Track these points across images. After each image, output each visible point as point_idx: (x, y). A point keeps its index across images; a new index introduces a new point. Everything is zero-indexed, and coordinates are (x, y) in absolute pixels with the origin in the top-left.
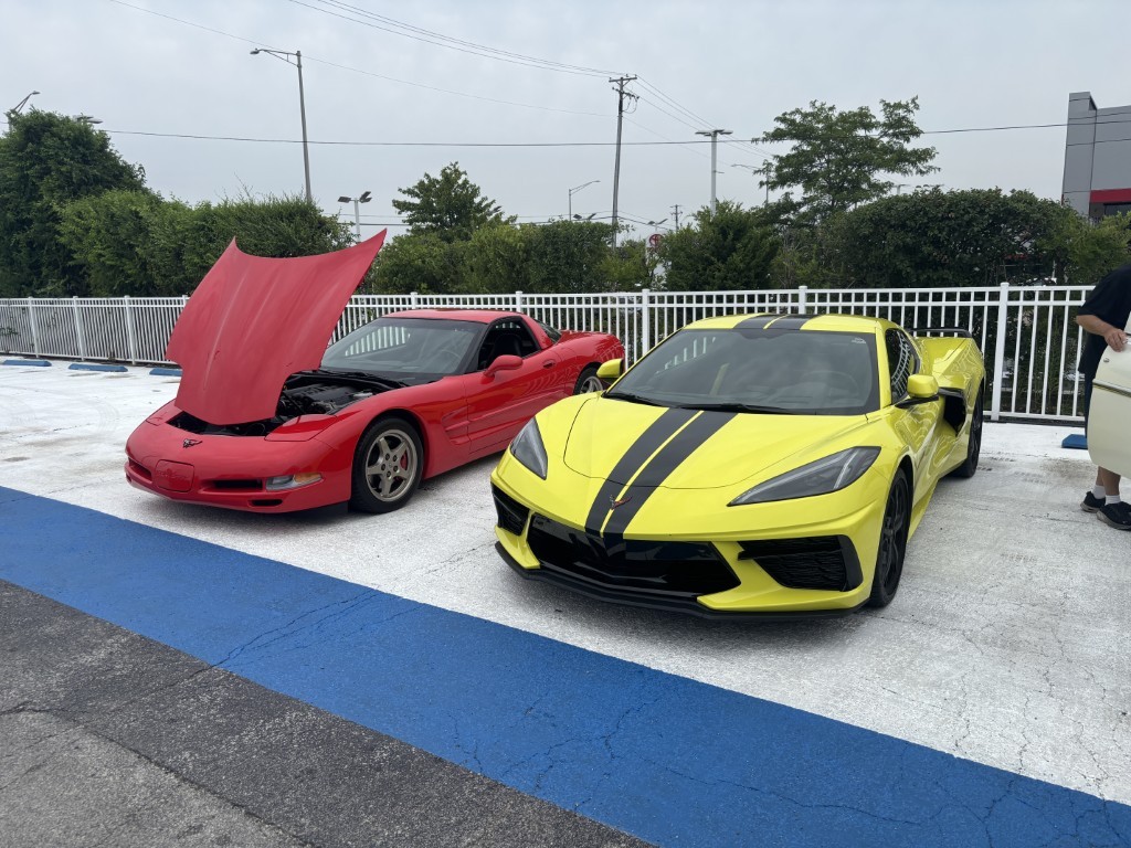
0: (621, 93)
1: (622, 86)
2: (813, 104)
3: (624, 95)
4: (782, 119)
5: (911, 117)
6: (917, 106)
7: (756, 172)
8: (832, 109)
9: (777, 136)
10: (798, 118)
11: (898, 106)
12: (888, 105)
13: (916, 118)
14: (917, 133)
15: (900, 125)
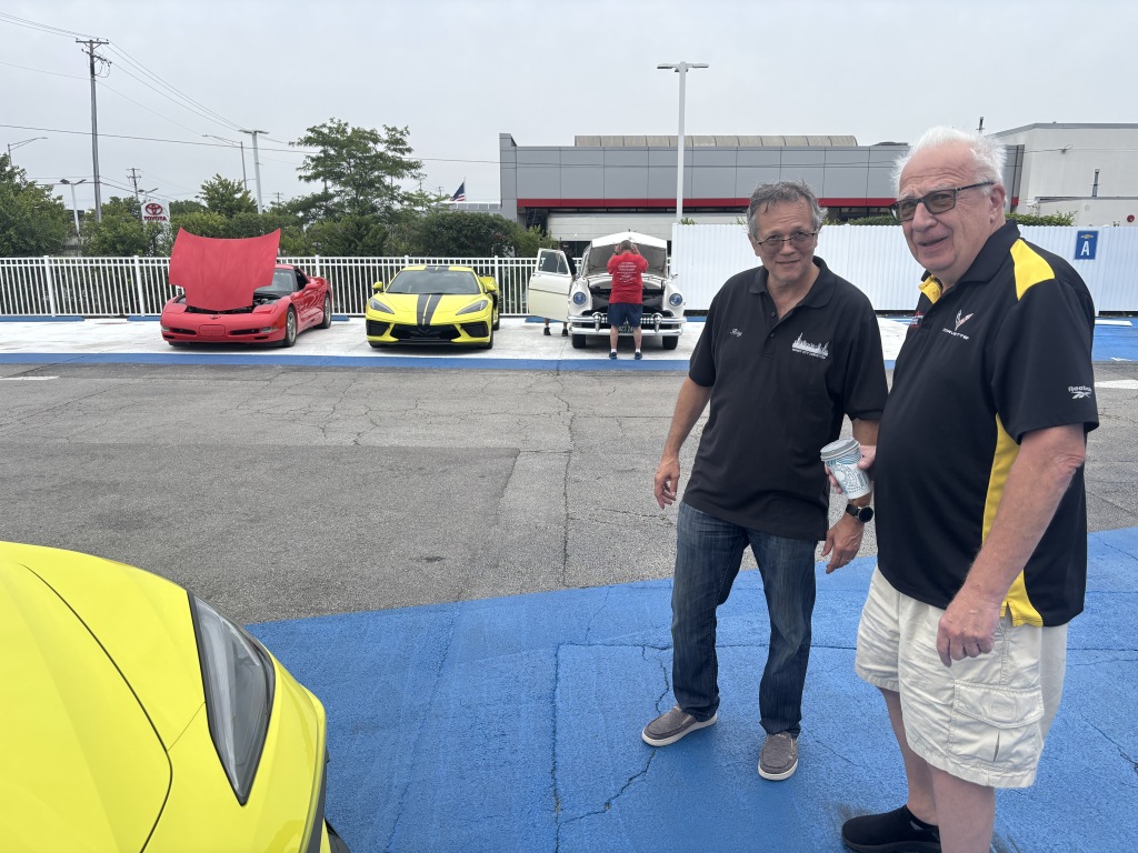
0: (92, 57)
1: (92, 49)
2: (332, 120)
3: (95, 59)
4: (312, 130)
5: (404, 139)
6: (408, 133)
7: (297, 169)
8: (346, 124)
9: (309, 141)
10: (326, 131)
11: (394, 129)
12: (389, 129)
13: (409, 141)
14: (409, 150)
15: (396, 142)
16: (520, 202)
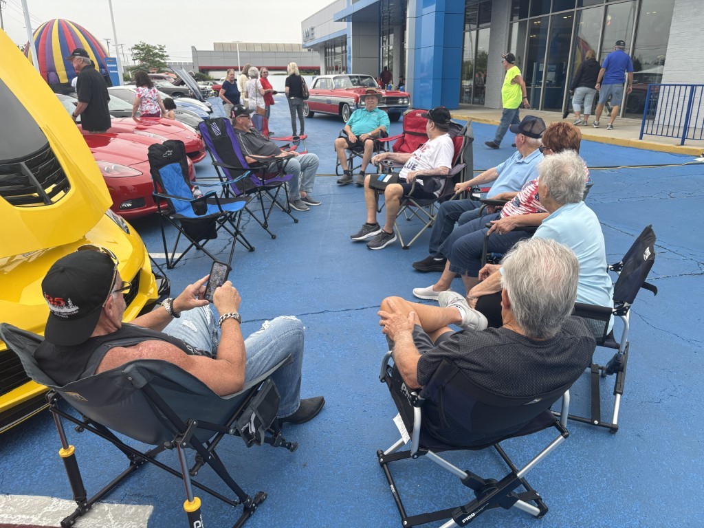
16: (199, 67)
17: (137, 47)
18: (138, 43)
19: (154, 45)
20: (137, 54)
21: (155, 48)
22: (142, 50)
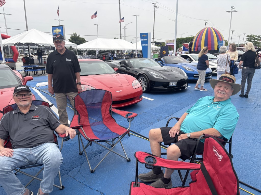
17: (248, 36)
18: (249, 35)
19: (256, 35)
20: (247, 39)
21: (256, 36)
22: (250, 37)
